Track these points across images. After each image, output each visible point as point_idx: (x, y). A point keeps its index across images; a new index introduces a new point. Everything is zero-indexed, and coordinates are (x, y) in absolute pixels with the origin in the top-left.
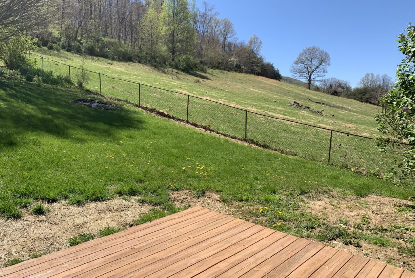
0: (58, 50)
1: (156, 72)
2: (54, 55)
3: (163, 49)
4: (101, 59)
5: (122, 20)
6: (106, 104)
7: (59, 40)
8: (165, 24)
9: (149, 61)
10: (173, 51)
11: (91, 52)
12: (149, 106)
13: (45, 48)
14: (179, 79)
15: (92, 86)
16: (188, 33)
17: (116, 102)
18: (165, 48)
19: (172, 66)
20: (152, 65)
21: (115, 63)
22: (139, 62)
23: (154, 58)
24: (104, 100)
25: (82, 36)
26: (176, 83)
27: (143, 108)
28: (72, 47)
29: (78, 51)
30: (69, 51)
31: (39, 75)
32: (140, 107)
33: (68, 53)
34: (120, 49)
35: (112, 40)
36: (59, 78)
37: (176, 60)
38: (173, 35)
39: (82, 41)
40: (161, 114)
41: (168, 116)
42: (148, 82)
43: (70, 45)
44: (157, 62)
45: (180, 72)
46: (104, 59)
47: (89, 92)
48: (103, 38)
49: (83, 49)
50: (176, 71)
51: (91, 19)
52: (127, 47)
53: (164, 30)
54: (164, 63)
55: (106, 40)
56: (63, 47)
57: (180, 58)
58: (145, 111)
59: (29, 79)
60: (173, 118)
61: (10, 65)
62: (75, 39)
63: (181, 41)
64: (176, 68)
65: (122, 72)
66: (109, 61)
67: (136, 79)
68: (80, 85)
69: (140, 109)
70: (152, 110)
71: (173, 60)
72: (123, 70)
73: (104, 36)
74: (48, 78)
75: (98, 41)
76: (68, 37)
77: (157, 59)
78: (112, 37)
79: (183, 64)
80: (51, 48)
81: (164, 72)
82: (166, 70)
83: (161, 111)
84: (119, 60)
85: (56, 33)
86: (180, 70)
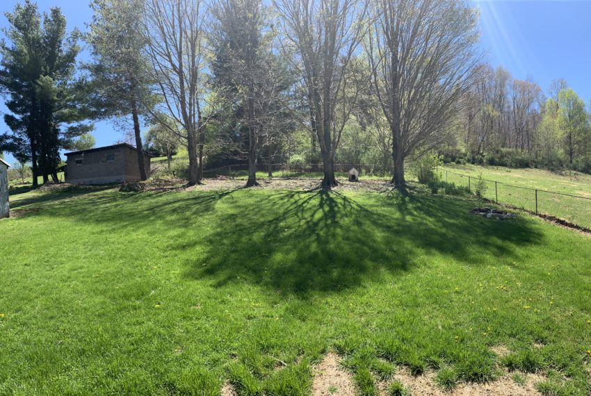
0: (464, 164)
1: (553, 175)
2: (461, 168)
3: (560, 153)
4: (500, 168)
5: (519, 131)
6: (501, 213)
7: (465, 155)
8: (561, 127)
9: (546, 165)
10: (571, 153)
11: (492, 163)
12: (547, 214)
13: (454, 163)
14: (578, 180)
15: (489, 194)
16: (585, 134)
17: (511, 210)
18: (561, 151)
19: (570, 168)
20: (549, 169)
21: (513, 170)
22: (536, 167)
23: (551, 161)
24: (500, 208)
25: (484, 149)
26: (576, 185)
27: (541, 216)
28: (475, 160)
29: (481, 163)
30: (473, 163)
31: (443, 187)
32: (537, 215)
33: (473, 165)
34: (517, 157)
35: (510, 150)
36: (461, 188)
37: (574, 161)
38: (570, 137)
39: (484, 154)
40: (563, 223)
41: (571, 226)
42: (545, 186)
43: (474, 159)
44: (553, 165)
45: (579, 173)
46: (503, 168)
47: (486, 200)
48: (502, 149)
49: (485, 161)
50: (575, 172)
51: (492, 133)
52: (524, 155)
53: (560, 134)
54: (562, 166)
55: (504, 150)
56: (468, 161)
57: (578, 159)
58: (542, 219)
59: (435, 191)
60: (577, 227)
61: (422, 181)
62: (478, 153)
63: (578, 142)
64: (575, 169)
65: (519, 178)
66: (507, 169)
67: (533, 184)
68: (478, 194)
69: (538, 217)
70: (551, 218)
71: (571, 162)
72: (520, 176)
73: (503, 147)
74: (451, 189)
75: (497, 152)
76: (473, 152)
77: (554, 163)
78: (510, 147)
79: (582, 165)
80: (458, 163)
81: (562, 175)
82: (563, 172)
83: (562, 219)
84: (516, 167)
85: (463, 150)
86: (578, 171)
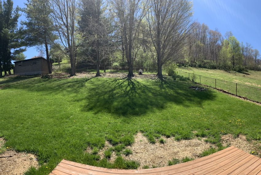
0: (188, 67)
1: (226, 73)
2: (186, 69)
3: (229, 63)
4: (204, 69)
5: (212, 52)
6: (202, 88)
7: (188, 63)
8: (230, 53)
9: (223, 68)
10: (234, 63)
11: (200, 66)
12: (220, 88)
13: (183, 67)
14: (236, 75)
15: (197, 81)
16: (239, 56)
17: (206, 87)
18: (230, 62)
19: (233, 70)
20: (224, 70)
21: (209, 70)
22: (219, 69)
23: (225, 67)
24: (202, 86)
25: (197, 60)
26: (234, 77)
27: (217, 89)
28: (193, 65)
29: (195, 66)
30: (191, 67)
31: (178, 77)
32: (216, 89)
33: (191, 68)
34: (211, 64)
35: (208, 61)
36: (186, 78)
37: (235, 67)
38: (233, 57)
39: (197, 63)
40: (225, 92)
41: (228, 93)
42: (222, 77)
43: (192, 65)
44: (226, 69)
45: (237, 72)
46: (205, 69)
47: (196, 83)
48: (204, 61)
49: (197, 66)
50: (235, 72)
51: (200, 53)
52: (214, 63)
53: (229, 56)
54: (230, 69)
55: (205, 61)
56: (190, 66)
57: (237, 66)
58: (218, 91)
59: (175, 79)
60: (230, 94)
61: (169, 75)
62: (194, 62)
63: (237, 59)
64: (235, 71)
65: (211, 74)
66: (207, 69)
67: (217, 76)
68: (193, 81)
69: (216, 90)
70: (221, 90)
71: (234, 67)
72: (212, 72)
73: (205, 60)
74: (182, 79)
75: (203, 62)
76: (191, 62)
77: (227, 67)
78: (208, 60)
79: (238, 69)
80: (185, 66)
81: (230, 73)
82: (230, 72)
83: (225, 90)
84: (211, 69)
85: (187, 61)
86: (236, 71)
